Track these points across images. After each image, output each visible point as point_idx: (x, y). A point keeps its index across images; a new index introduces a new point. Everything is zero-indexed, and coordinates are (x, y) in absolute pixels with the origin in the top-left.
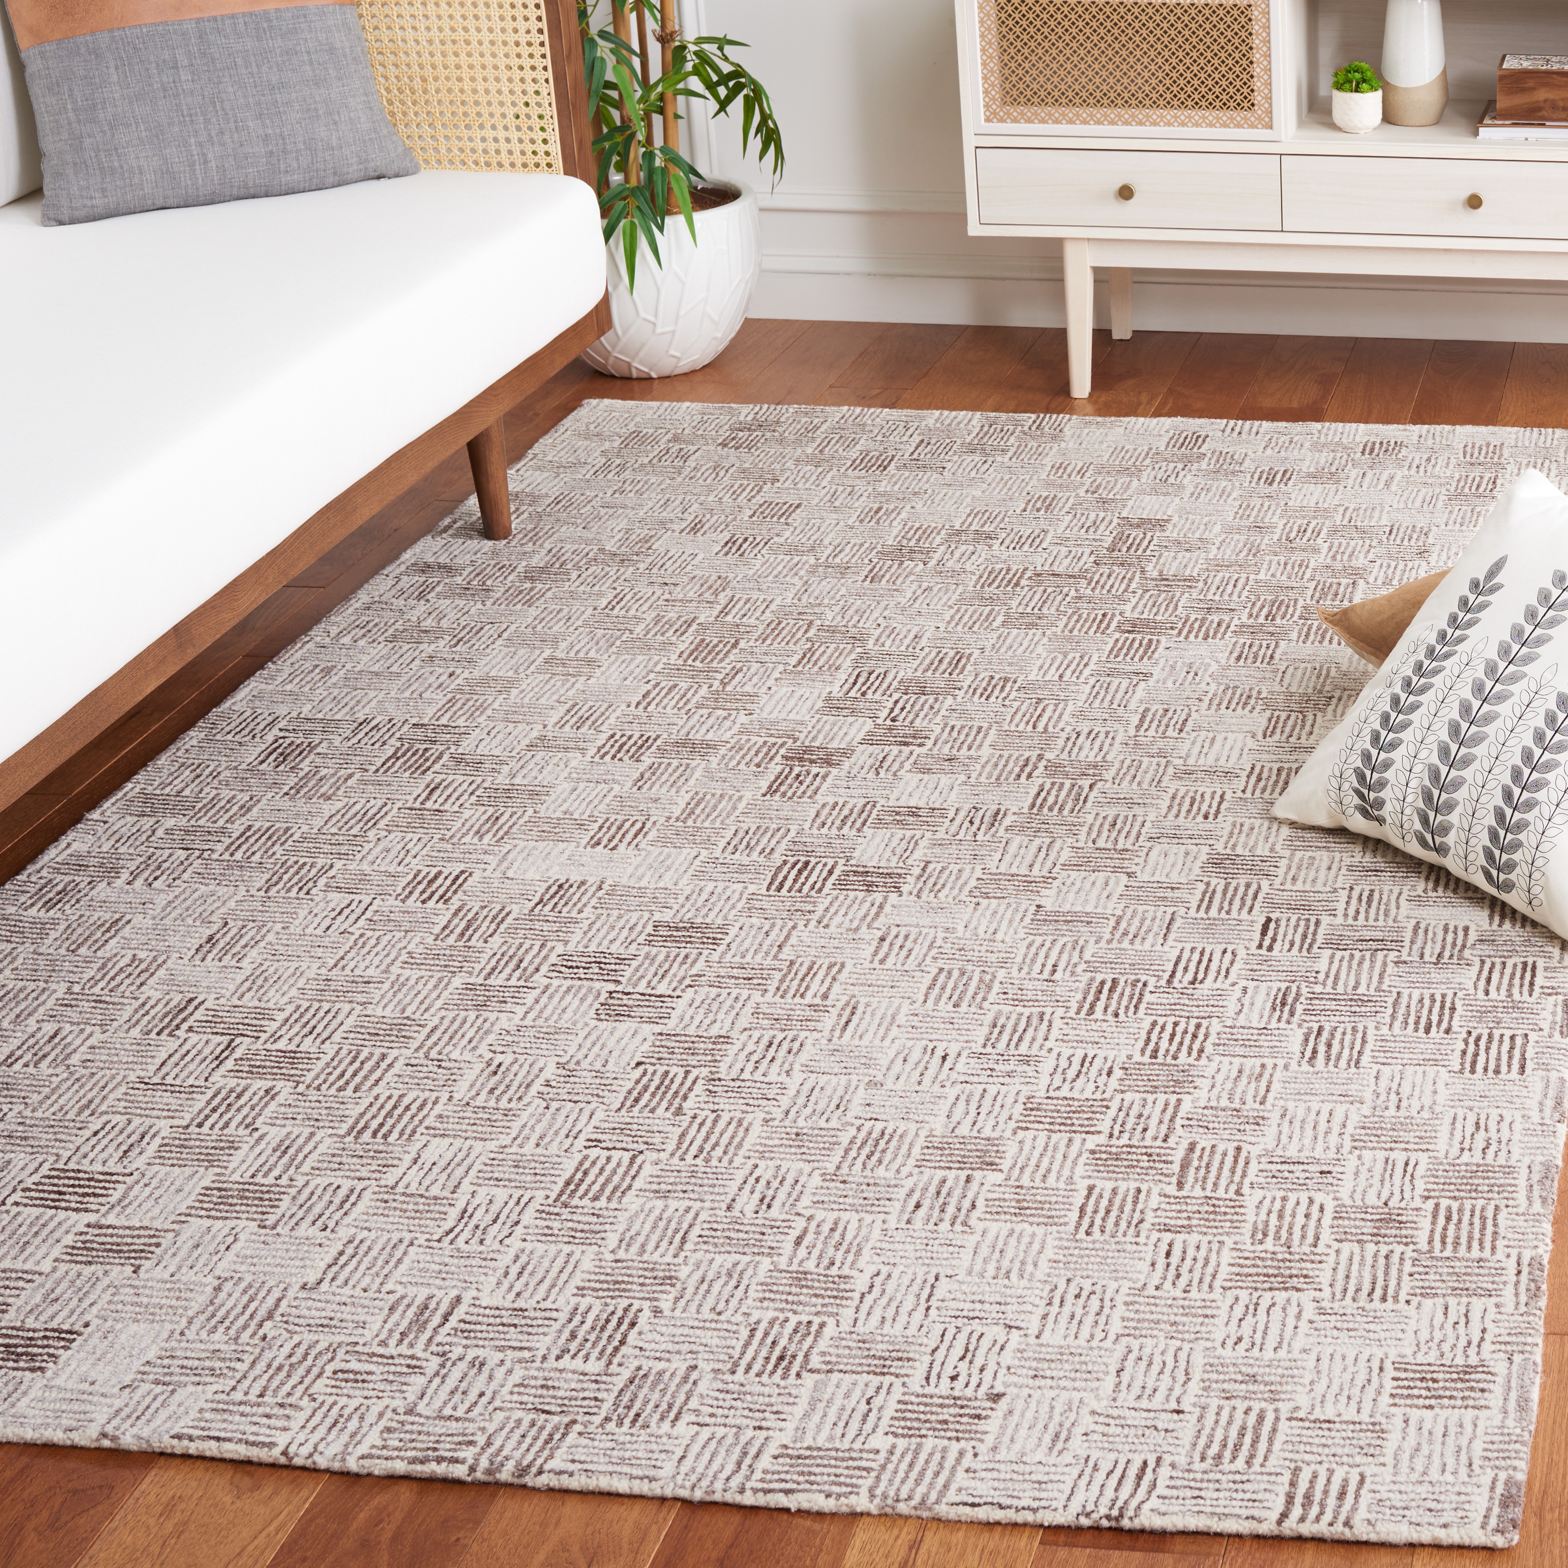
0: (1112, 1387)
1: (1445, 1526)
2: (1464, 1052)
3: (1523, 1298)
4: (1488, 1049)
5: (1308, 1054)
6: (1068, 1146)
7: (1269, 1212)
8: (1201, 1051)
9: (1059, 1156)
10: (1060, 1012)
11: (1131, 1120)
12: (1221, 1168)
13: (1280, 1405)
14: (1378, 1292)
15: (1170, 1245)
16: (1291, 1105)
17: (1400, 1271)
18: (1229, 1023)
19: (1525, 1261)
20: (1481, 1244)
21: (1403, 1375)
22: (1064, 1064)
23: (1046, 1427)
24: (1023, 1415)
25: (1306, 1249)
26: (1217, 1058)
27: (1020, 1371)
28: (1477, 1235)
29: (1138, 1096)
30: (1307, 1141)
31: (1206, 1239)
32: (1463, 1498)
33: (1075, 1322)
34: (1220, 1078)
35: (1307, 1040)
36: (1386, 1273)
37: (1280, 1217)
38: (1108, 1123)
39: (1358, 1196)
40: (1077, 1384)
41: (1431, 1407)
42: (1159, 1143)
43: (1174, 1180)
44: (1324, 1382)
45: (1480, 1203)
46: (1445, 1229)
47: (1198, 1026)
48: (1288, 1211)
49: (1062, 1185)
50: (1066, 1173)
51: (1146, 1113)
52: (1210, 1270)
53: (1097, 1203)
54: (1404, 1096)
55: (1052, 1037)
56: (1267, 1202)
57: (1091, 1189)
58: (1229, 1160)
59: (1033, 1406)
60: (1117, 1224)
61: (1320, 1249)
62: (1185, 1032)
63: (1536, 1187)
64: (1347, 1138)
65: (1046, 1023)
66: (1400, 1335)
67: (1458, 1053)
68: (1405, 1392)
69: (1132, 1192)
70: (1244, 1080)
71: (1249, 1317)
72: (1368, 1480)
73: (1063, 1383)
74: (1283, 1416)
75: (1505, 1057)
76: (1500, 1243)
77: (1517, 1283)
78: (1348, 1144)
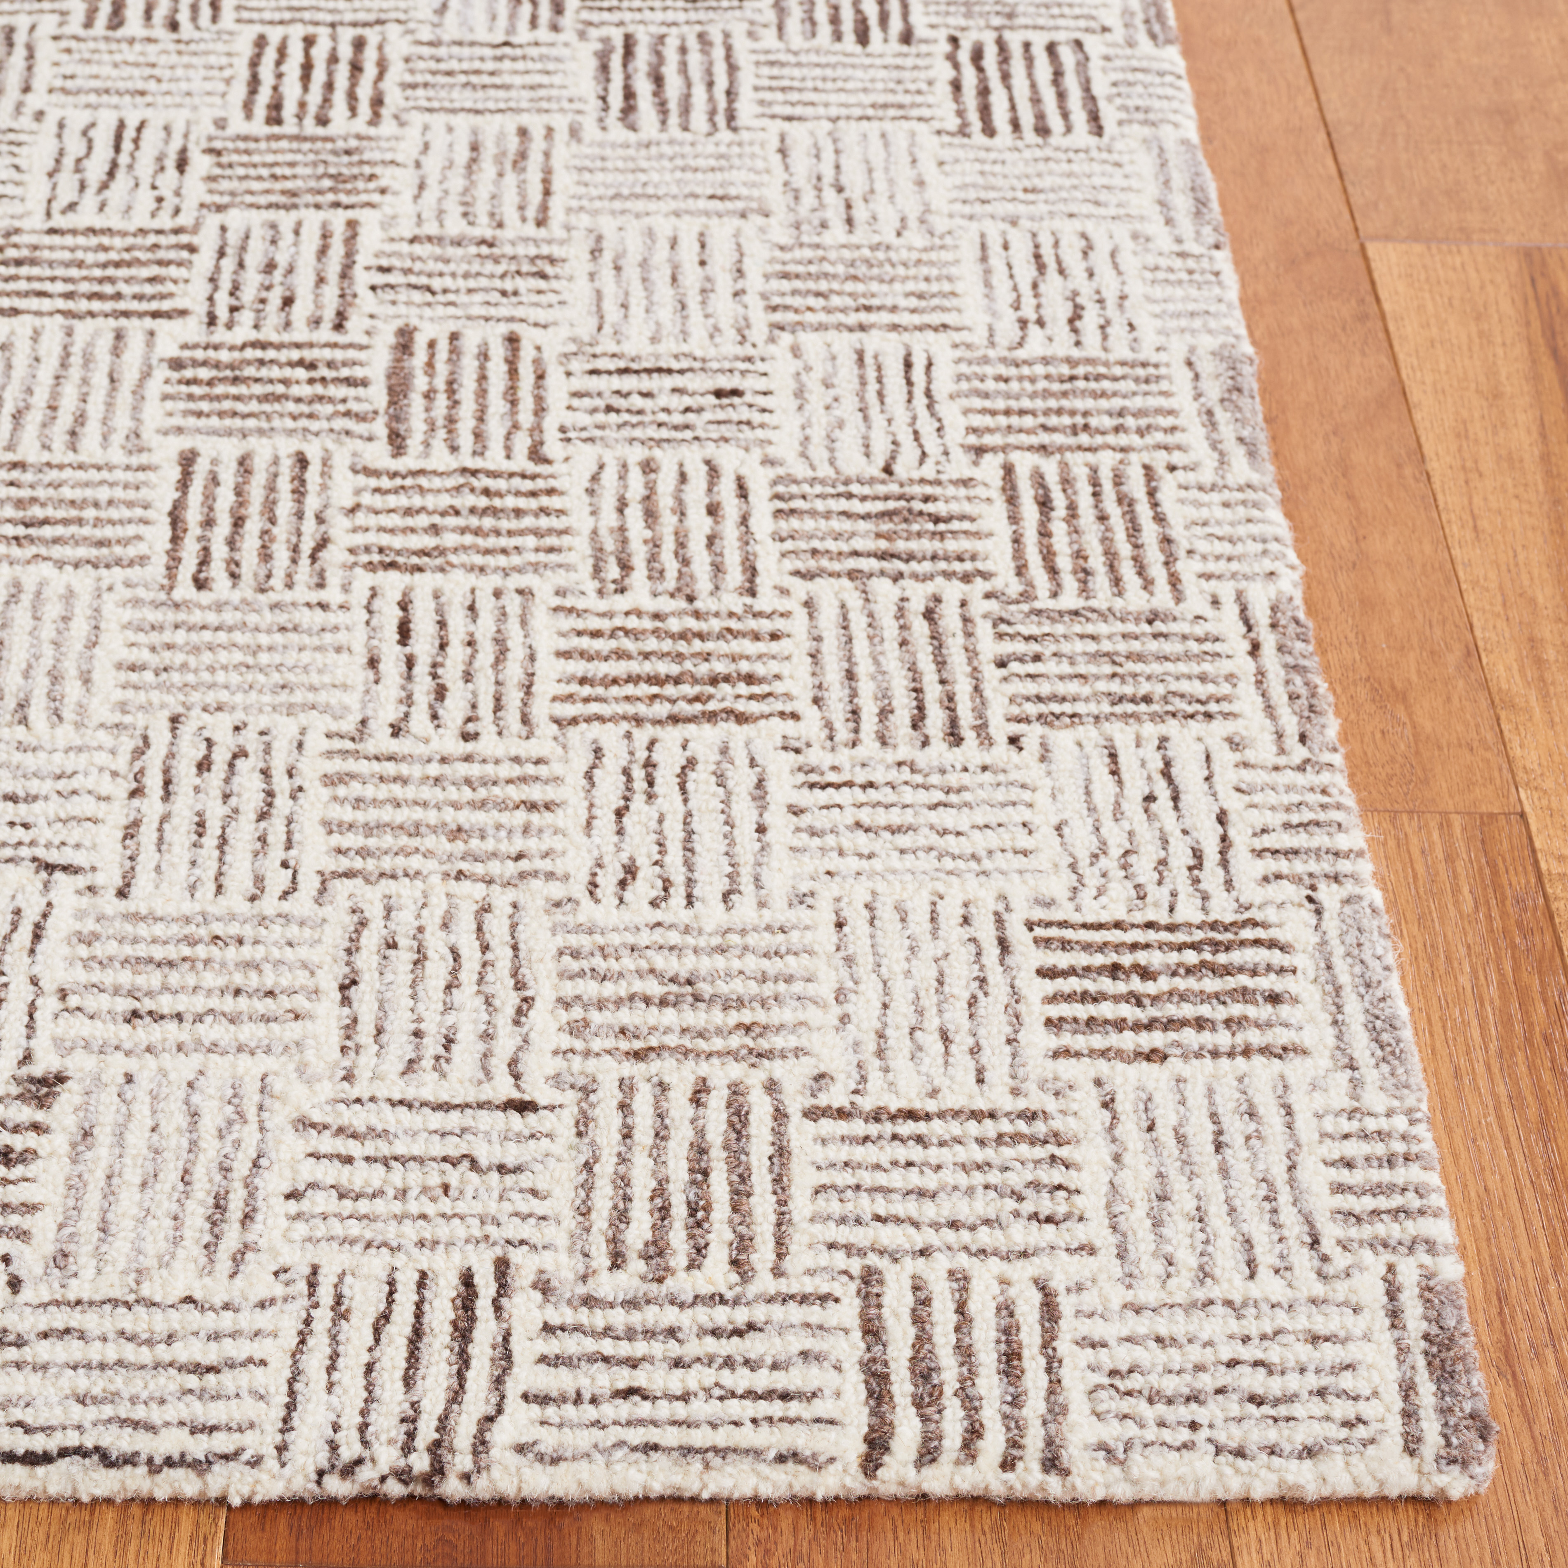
0: (335, 1038)
1: (1309, 1452)
2: (956, 86)
3: (1290, 724)
4: (1006, 77)
5: (616, 100)
6: (116, 352)
7: (622, 506)
8: (377, 102)
9: (100, 380)
10: (48, 24)
11: (252, 279)
12: (482, 393)
13: (777, 1069)
14: (936, 720)
15: (404, 605)
16: (607, 225)
17: (971, 653)
18: (426, 34)
19: (1261, 615)
20: (1141, 571)
21: (1062, 960)
22: (75, 147)
23: (185, 1178)
24: (120, 1137)
25: (735, 602)
26: (417, 119)
27: (92, 1002)
28: (1125, 549)
29: (257, 218)
30: (666, 313)
31: (487, 584)
32: (1330, 1353)
33: (210, 841)
34: (433, 165)
35: (604, 68)
36: (941, 663)
37: (651, 515)
38: (199, 288)
39: (819, 453)
40: (248, 1032)
41: (1154, 1056)
42: (325, 334)
43: (380, 428)
44: (871, 989)
45: (1106, 461)
46: (1045, 533)
47: (359, 44)
48: (665, 502)
49: (117, 456)
50: (122, 422)
51: (282, 259)
52: (514, 671)
53: (209, 499)
54: (855, 192)
55: (40, 82)
56: (609, 477)
57: (188, 460)
58: (497, 369)
59: (142, 1110)
60: (266, 555)
61: (766, 601)
62: (333, 59)
63: (1221, 416)
64: (753, 300)
65: (20, 52)
66: (1024, 841)
67: (943, 90)
68: (1082, 1011)
69: (286, 468)
70: (488, 169)
71: (638, 801)
72: (1066, 1304)
73: (210, 1031)
74: (795, 1105)
75: (1048, 95)
76: (1187, 568)
77: (1260, 677)
78: (760, 320)
